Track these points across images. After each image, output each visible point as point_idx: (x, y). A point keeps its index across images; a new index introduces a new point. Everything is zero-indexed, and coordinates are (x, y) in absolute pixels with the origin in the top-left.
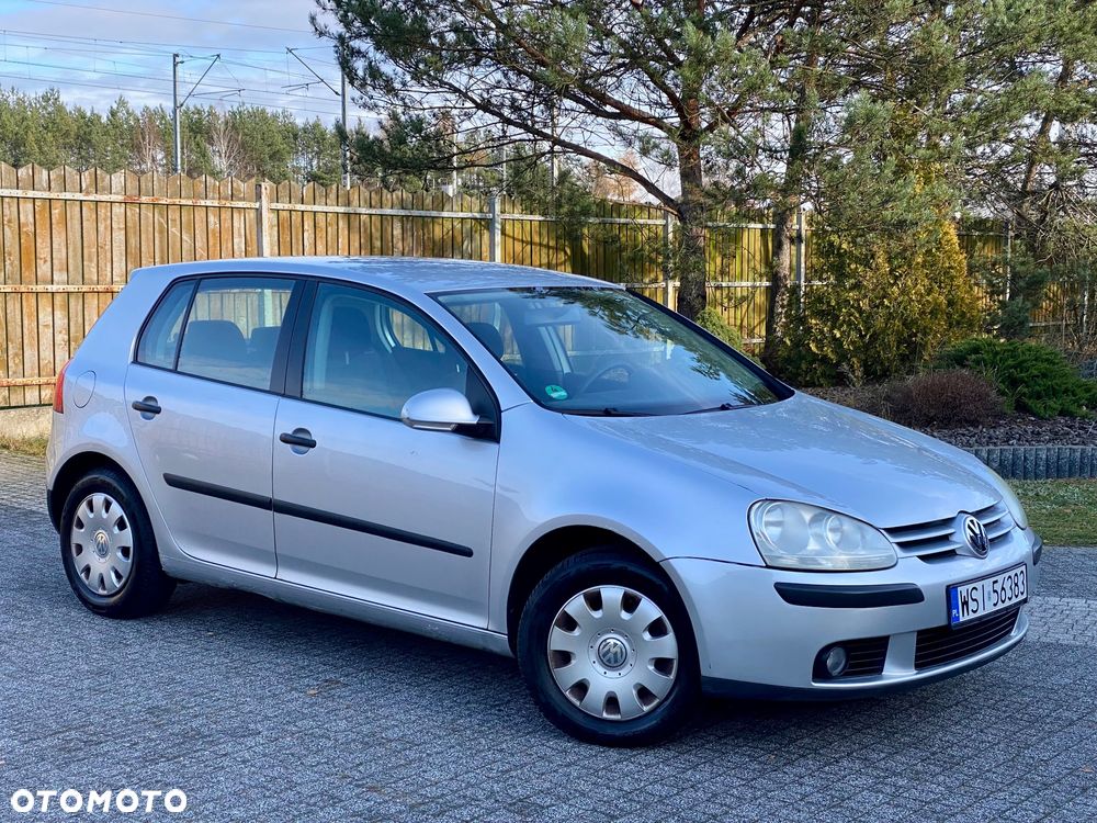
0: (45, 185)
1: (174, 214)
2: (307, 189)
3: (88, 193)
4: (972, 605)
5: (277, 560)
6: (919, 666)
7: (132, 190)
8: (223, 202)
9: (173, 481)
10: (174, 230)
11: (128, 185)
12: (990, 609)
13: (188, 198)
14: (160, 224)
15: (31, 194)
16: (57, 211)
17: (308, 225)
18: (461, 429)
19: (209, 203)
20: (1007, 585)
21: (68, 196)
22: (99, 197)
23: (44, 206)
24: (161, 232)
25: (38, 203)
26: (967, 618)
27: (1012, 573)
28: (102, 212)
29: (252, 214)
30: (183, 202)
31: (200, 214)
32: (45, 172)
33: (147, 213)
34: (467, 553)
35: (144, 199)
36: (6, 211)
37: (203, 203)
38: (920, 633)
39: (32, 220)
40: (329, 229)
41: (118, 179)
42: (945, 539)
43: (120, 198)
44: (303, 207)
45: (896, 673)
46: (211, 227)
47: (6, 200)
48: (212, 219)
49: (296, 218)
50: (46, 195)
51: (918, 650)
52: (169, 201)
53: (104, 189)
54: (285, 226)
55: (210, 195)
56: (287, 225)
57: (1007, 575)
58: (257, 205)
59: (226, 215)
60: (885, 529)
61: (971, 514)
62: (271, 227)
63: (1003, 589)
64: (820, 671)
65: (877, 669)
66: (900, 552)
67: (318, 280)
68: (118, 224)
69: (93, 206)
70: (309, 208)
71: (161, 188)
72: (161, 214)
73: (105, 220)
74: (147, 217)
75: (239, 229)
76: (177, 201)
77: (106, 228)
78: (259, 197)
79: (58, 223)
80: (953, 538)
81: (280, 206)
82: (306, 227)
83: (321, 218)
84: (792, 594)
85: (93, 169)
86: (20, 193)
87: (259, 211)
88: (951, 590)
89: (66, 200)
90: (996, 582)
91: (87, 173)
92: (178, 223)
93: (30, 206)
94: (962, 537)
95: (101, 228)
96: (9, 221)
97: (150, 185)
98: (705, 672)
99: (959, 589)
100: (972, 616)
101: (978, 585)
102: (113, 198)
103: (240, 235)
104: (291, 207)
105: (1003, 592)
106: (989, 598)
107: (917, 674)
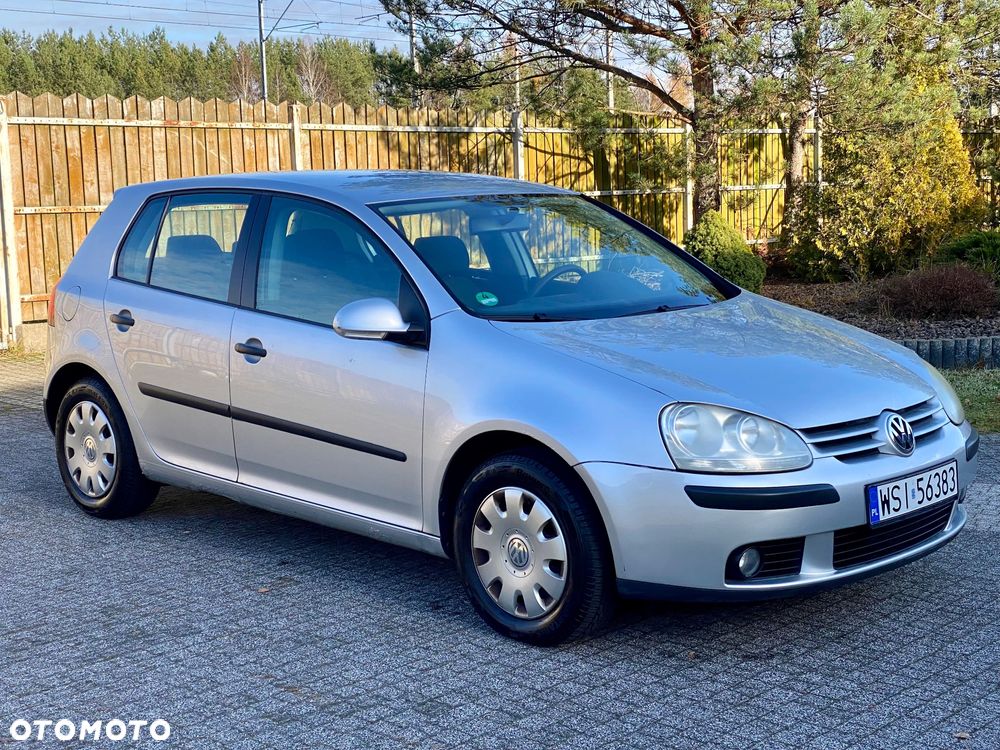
0: (89, 113)
1: (211, 137)
2: (337, 110)
3: (130, 120)
4: (894, 504)
5: (237, 464)
6: (839, 565)
7: (170, 116)
8: (258, 124)
9: (147, 391)
10: (212, 152)
11: (167, 110)
12: (914, 506)
13: (225, 121)
14: (199, 146)
15: (76, 121)
16: (101, 137)
17: (339, 143)
18: (391, 337)
19: (244, 125)
20: (934, 482)
21: (111, 122)
22: (140, 123)
23: (88, 133)
24: (200, 154)
25: (83, 129)
26: (887, 516)
27: (940, 471)
28: (144, 136)
29: (285, 135)
30: (220, 125)
31: (236, 137)
32: (89, 101)
33: (186, 136)
34: (402, 457)
35: (182, 123)
36: (54, 139)
37: (238, 125)
38: (837, 533)
39: (78, 145)
40: (359, 147)
41: (157, 105)
42: (868, 437)
43: (160, 123)
44: (333, 127)
45: (814, 573)
46: (247, 147)
47: (54, 128)
48: (247, 140)
49: (327, 137)
50: (90, 122)
51: (836, 550)
52: (206, 124)
53: (144, 115)
54: (317, 144)
55: (245, 118)
56: (319, 143)
57: (933, 472)
58: (290, 126)
59: (260, 136)
60: (800, 430)
61: (897, 412)
62: (304, 146)
63: (929, 486)
64: (733, 573)
65: (794, 569)
66: (816, 453)
67: (271, 194)
68: (159, 147)
69: (135, 131)
70: (339, 127)
71: (198, 113)
72: (199, 137)
73: (147, 144)
74: (186, 140)
75: (274, 148)
76: (214, 124)
77: (148, 152)
78: (291, 119)
79: (103, 148)
80: (877, 437)
81: (311, 126)
82: (336, 145)
83: (350, 137)
84: (703, 497)
85: (134, 97)
86: (65, 121)
87: (291, 132)
88: (870, 490)
89: (109, 126)
90: (921, 479)
91: (128, 100)
92: (216, 144)
93: (76, 132)
94: (886, 436)
95: (143, 151)
96: (57, 147)
97: (188, 110)
98: (620, 574)
99: (879, 488)
100: (894, 514)
101: (901, 483)
102: (154, 123)
103: (274, 155)
104: (321, 126)
105: (929, 489)
106: (913, 496)
107: (836, 573)
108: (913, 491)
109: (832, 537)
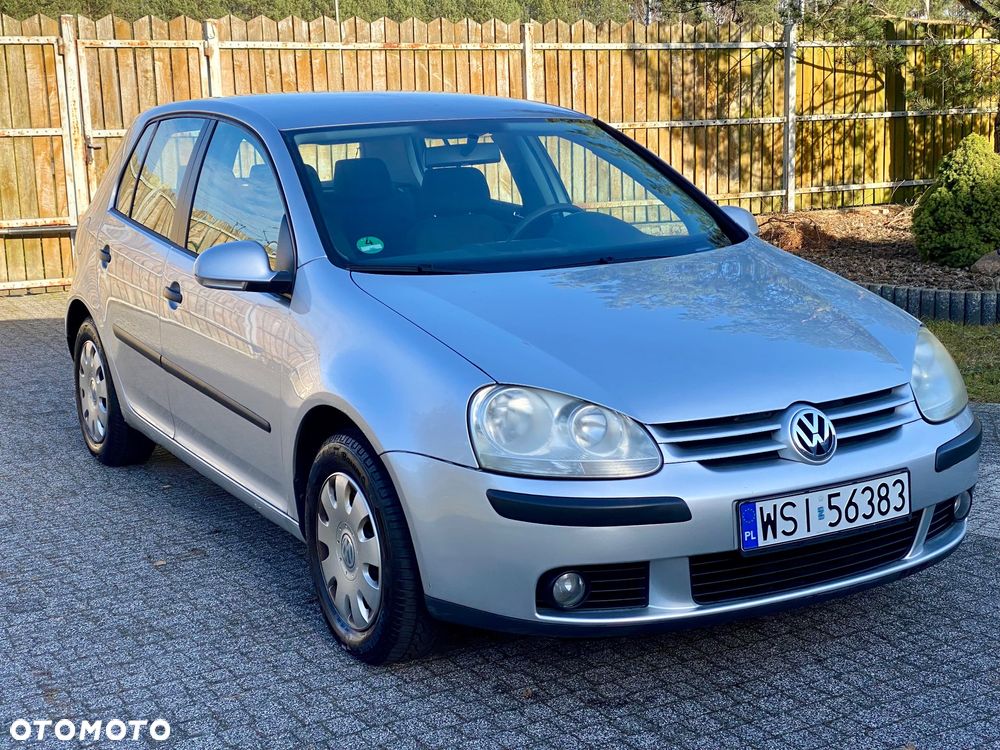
0: (306, 36)
1: (435, 59)
2: (577, 27)
3: (347, 43)
4: (782, 525)
5: (173, 420)
6: (701, 599)
7: (392, 38)
8: (485, 45)
10: (436, 75)
11: (388, 32)
13: (450, 42)
14: (421, 69)
15: (291, 45)
16: (317, 61)
17: (577, 63)
19: (470, 46)
20: (862, 499)
21: (328, 45)
22: (358, 46)
23: (304, 56)
24: (422, 77)
25: (298, 53)
26: (771, 541)
27: (875, 484)
28: (362, 60)
29: (517, 56)
30: (444, 47)
31: (462, 59)
32: (305, 24)
33: (408, 59)
34: (268, 427)
35: (403, 45)
36: (268, 63)
37: (464, 47)
38: (693, 559)
39: (293, 71)
40: (600, 67)
41: (378, 26)
42: (768, 437)
43: (379, 45)
44: (570, 46)
45: (670, 607)
46: (473, 70)
47: (267, 52)
48: (474, 62)
49: (564, 58)
50: (305, 46)
51: (693, 580)
52: (429, 46)
53: (364, 37)
54: (553, 66)
55: (472, 38)
56: (553, 64)
57: (861, 486)
58: (521, 46)
59: (489, 58)
61: (818, 406)
62: (536, 67)
63: (851, 503)
64: (546, 602)
65: (641, 601)
66: (669, 457)
68: (379, 71)
69: (353, 54)
70: (577, 46)
71: (421, 34)
72: (422, 60)
73: (365, 68)
74: (408, 64)
75: (503, 71)
76: (437, 46)
77: (366, 76)
78: (522, 39)
79: (319, 72)
80: (781, 437)
81: (545, 46)
82: (574, 66)
83: (591, 58)
84: (507, 505)
85: (352, 19)
86: (280, 45)
87: (523, 52)
88: (745, 508)
89: (326, 50)
90: (838, 495)
91: (346, 22)
92: (440, 67)
93: (291, 57)
95: (362, 75)
96: (271, 72)
97: (411, 31)
98: (427, 590)
99: (758, 505)
100: (782, 539)
101: (799, 500)
102: (373, 46)
103: (504, 77)
104: (557, 46)
105: (852, 508)
106: (821, 516)
107: (698, 609)
108: (821, 510)
109: (686, 563)
